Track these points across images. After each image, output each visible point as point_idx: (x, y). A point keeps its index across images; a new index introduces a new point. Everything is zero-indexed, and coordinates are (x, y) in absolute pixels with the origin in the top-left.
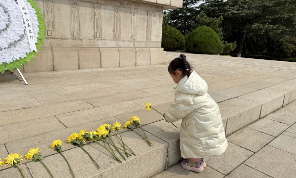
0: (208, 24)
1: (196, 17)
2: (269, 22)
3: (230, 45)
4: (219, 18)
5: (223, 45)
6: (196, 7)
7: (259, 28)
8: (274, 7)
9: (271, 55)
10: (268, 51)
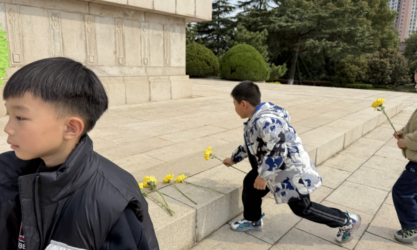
0: (248, 41)
1: (232, 32)
2: (326, 38)
3: (278, 69)
4: (262, 32)
5: (269, 68)
6: (232, 18)
7: (315, 45)
8: (331, 17)
9: (331, 80)
10: (327, 75)
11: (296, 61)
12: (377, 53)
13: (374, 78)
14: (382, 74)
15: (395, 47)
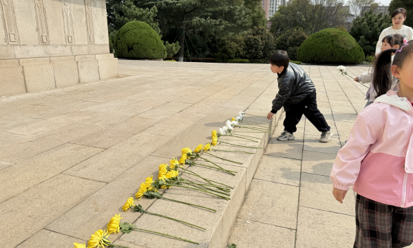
2: (210, 16)
4: (152, 9)
7: (201, 23)
9: (215, 57)
10: (211, 52)
11: (184, 39)
12: (250, 31)
13: (250, 53)
14: (256, 50)
15: (263, 24)
